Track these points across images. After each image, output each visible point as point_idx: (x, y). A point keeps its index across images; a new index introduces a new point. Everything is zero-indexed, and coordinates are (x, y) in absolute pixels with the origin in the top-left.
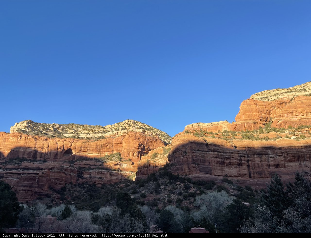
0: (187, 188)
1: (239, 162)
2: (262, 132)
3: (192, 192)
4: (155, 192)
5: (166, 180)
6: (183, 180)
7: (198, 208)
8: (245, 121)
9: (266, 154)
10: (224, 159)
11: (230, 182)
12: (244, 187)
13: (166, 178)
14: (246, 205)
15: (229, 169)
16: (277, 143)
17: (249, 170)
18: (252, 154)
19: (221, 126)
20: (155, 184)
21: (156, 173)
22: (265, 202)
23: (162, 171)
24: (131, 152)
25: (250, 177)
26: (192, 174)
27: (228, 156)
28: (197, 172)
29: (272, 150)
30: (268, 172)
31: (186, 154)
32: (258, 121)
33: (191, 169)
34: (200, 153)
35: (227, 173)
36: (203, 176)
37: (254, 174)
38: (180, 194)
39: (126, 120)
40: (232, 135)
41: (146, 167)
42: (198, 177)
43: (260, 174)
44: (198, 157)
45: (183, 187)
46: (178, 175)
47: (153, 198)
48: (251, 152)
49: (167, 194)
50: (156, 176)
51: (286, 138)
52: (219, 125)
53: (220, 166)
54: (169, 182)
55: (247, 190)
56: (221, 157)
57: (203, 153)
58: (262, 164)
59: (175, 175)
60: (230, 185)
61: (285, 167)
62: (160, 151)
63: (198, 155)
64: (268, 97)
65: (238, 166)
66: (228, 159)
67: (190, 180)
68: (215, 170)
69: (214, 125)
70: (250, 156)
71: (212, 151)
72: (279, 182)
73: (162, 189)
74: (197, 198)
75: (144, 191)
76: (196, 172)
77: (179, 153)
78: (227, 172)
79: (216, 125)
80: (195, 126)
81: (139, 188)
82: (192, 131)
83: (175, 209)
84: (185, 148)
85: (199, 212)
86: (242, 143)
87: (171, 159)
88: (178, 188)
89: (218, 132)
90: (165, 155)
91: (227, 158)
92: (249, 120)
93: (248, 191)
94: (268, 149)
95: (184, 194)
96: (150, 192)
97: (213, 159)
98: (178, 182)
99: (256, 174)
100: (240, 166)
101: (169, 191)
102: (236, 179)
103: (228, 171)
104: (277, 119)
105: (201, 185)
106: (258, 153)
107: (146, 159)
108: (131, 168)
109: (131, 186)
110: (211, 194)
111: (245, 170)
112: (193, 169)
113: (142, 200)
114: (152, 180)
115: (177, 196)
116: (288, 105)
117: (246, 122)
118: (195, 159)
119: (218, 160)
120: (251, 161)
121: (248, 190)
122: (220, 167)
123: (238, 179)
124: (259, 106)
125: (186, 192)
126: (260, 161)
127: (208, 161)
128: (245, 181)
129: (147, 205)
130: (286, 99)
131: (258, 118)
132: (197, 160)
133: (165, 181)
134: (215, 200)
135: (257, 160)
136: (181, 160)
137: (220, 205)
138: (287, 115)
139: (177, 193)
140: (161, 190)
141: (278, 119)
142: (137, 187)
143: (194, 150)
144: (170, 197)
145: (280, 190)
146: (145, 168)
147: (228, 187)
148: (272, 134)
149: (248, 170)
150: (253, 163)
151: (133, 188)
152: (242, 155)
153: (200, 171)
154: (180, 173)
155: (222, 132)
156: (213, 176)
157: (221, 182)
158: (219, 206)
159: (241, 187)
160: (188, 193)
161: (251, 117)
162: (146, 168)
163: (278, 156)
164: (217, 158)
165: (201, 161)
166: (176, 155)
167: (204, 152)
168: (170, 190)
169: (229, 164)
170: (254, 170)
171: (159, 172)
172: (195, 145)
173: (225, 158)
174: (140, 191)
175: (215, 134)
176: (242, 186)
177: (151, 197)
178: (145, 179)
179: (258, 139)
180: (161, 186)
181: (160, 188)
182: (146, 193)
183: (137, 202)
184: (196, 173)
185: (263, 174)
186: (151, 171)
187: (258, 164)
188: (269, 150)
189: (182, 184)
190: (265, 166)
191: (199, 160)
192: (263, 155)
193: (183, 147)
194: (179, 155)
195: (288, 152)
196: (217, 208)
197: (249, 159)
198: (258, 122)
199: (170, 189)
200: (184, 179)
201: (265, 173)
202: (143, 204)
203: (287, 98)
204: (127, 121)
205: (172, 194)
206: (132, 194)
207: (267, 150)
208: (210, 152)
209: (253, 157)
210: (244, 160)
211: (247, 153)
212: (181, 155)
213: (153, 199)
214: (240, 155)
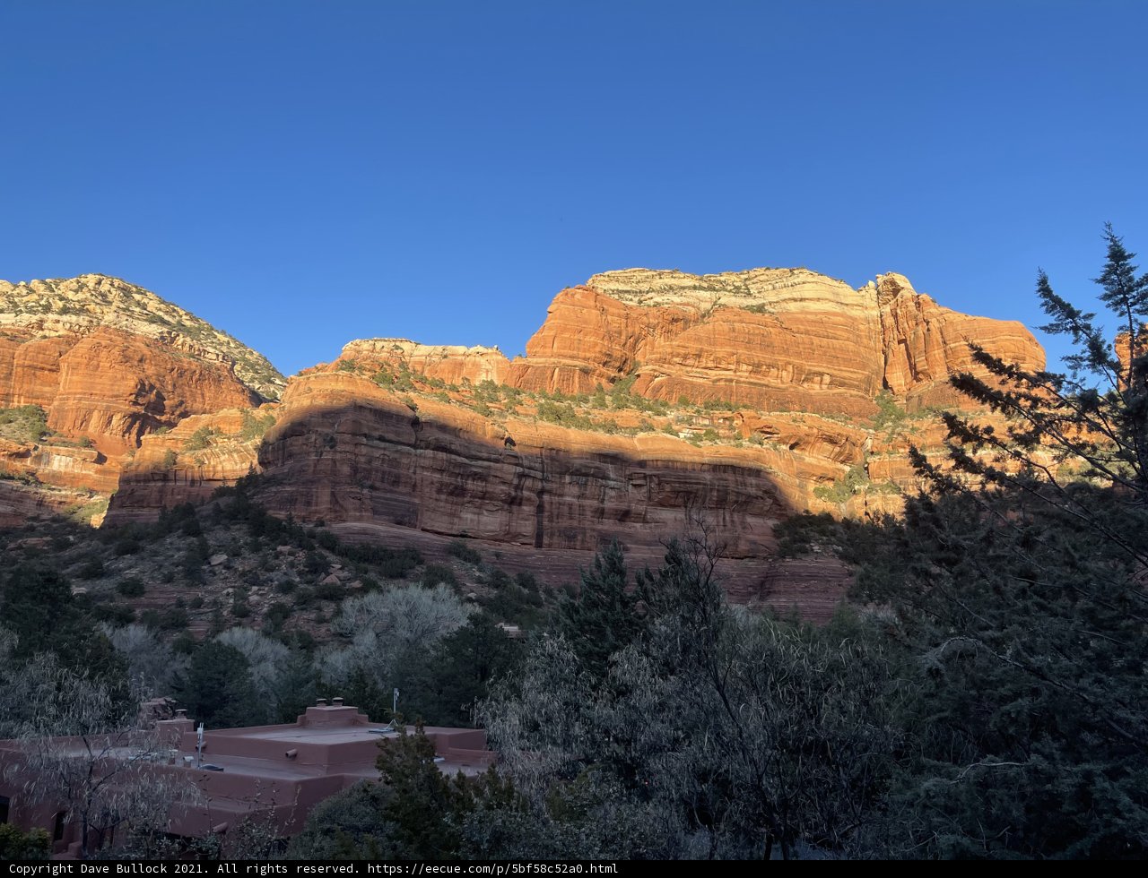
0: (317, 568)
1: (513, 494)
2: (603, 405)
3: (332, 584)
4: (185, 577)
5: (237, 534)
6: (303, 541)
7: (345, 638)
8: (556, 360)
9: (601, 476)
10: (467, 480)
11: (473, 558)
12: (512, 575)
13: (238, 526)
14: (508, 632)
15: (475, 513)
16: (638, 445)
17: (538, 522)
18: (558, 470)
19: (475, 365)
20: (189, 544)
21: (197, 507)
22: (566, 625)
23: (223, 502)
24: (96, 414)
25: (539, 545)
26: (344, 521)
27: (480, 470)
28: (361, 516)
29: (620, 467)
30: (595, 534)
31: (331, 447)
32: (596, 365)
33: (341, 502)
34: (384, 449)
35: (465, 527)
36: (382, 530)
37: (552, 535)
38: (287, 588)
39: (90, 276)
40: (506, 401)
41: (156, 478)
42: (364, 532)
43: (570, 536)
44: (376, 464)
45: (300, 564)
46: (290, 518)
47: (174, 598)
48: (557, 463)
49: (232, 587)
50: (197, 517)
51: (665, 434)
52: (468, 359)
53: (447, 501)
54: (246, 544)
55: (520, 585)
56: (457, 472)
57: (397, 451)
58: (583, 506)
59: (276, 518)
60: (469, 565)
61: (645, 521)
62: (231, 424)
63: (377, 454)
64: (640, 292)
65: (506, 506)
66: (479, 478)
67: (331, 543)
68: (429, 513)
69: (453, 355)
70: (550, 476)
71: (432, 447)
72: (618, 565)
73: (216, 568)
74: (349, 604)
75: (134, 571)
76: (358, 514)
77: (307, 439)
78: (469, 521)
79: (460, 358)
80: (385, 349)
81: (116, 559)
82: (367, 366)
83: (257, 642)
84: (333, 424)
85: (347, 653)
86: (533, 430)
87: (271, 459)
88: (280, 566)
89: (461, 382)
90: (249, 443)
91: (477, 477)
92: (572, 357)
93: (522, 589)
94: (609, 460)
95: (301, 589)
96: (165, 576)
97: (429, 474)
98: (285, 545)
99: (559, 536)
100: (515, 508)
101: (243, 574)
102: (492, 547)
103: (472, 520)
104: (652, 370)
105: (371, 562)
106: (577, 470)
107: (162, 446)
108: (90, 475)
109: (81, 545)
110: (400, 593)
111: (526, 520)
112: (350, 504)
113: (123, 603)
114: (179, 528)
115: (272, 595)
116: (690, 331)
117: (560, 363)
118: (364, 469)
119: (446, 479)
120: (550, 492)
121: (525, 586)
122: (449, 506)
123: (498, 547)
124: (609, 317)
125: (307, 583)
126: (579, 497)
127: (411, 478)
128: (519, 555)
129: (142, 622)
130: (690, 308)
131: (597, 355)
132: (369, 471)
133: (234, 539)
134: (412, 613)
135: (571, 494)
136: (309, 466)
137: (424, 633)
138: (684, 363)
139: (276, 583)
140: (210, 572)
141: (655, 370)
142: (107, 553)
143: (365, 435)
144: (246, 599)
145: (618, 589)
146: (155, 481)
147: (463, 572)
148: (630, 415)
149: (536, 522)
150: (556, 499)
151: (86, 554)
152: (527, 471)
153: (375, 512)
154: (298, 512)
155: (475, 386)
156: (417, 533)
157: (441, 554)
158: (419, 633)
159: (505, 576)
160: (316, 585)
161: (579, 349)
162: (160, 484)
163: (632, 484)
164: (441, 471)
165: (383, 478)
166: (291, 445)
167: (399, 447)
168: (250, 571)
169: (479, 498)
170: (554, 524)
171: (215, 502)
172: (370, 417)
173: (468, 476)
174: (120, 571)
175: (450, 389)
176: (506, 572)
177: (163, 595)
178: (147, 525)
179: (585, 424)
180: (214, 557)
181: (209, 563)
182: (146, 579)
183: (99, 608)
184: (359, 519)
185: (579, 538)
186: (179, 497)
187: (570, 506)
188: (612, 463)
189: (301, 554)
190: (589, 514)
191: (377, 471)
192: (590, 478)
193: (325, 420)
194: (305, 447)
195: (664, 476)
196: (411, 641)
197: (548, 486)
198: (594, 371)
199: (247, 568)
200: (312, 535)
201: (585, 534)
202: (124, 619)
203: (693, 306)
204: (91, 279)
205: (254, 585)
206: (78, 577)
207: (605, 462)
208: (422, 448)
209: (558, 480)
210: (530, 489)
211: (543, 467)
212: (312, 449)
213: (173, 602)
214: (521, 469)
